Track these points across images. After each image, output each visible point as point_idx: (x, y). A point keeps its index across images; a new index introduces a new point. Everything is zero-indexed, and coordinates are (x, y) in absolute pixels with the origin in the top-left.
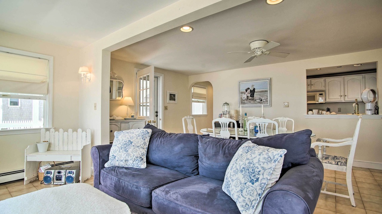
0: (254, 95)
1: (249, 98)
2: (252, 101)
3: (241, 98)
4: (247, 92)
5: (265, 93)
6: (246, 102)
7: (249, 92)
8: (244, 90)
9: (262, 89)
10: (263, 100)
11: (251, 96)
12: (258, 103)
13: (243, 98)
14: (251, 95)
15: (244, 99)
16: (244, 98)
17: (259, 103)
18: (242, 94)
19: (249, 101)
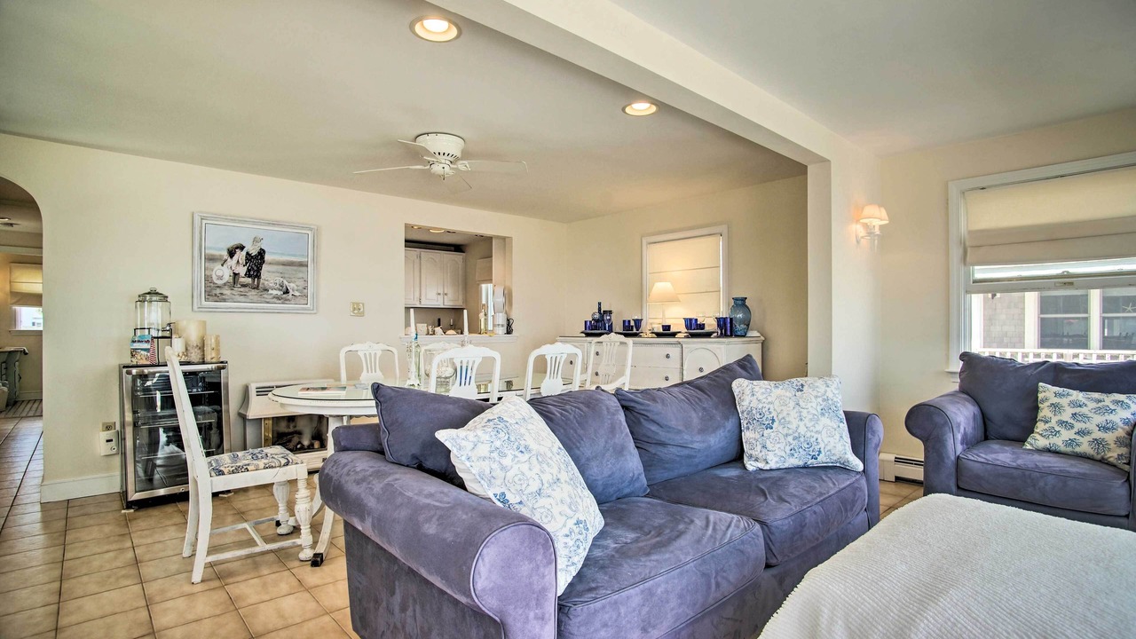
0: (262, 272)
1: (242, 280)
2: (254, 292)
3: (208, 279)
4: (236, 257)
5: (300, 271)
6: (227, 292)
7: (243, 260)
8: (222, 249)
9: (289, 255)
10: (291, 292)
11: (248, 275)
12: (275, 300)
13: (214, 277)
14: (249, 270)
15: (220, 282)
16: (220, 278)
17: (278, 298)
18: (210, 265)
19: (242, 289)
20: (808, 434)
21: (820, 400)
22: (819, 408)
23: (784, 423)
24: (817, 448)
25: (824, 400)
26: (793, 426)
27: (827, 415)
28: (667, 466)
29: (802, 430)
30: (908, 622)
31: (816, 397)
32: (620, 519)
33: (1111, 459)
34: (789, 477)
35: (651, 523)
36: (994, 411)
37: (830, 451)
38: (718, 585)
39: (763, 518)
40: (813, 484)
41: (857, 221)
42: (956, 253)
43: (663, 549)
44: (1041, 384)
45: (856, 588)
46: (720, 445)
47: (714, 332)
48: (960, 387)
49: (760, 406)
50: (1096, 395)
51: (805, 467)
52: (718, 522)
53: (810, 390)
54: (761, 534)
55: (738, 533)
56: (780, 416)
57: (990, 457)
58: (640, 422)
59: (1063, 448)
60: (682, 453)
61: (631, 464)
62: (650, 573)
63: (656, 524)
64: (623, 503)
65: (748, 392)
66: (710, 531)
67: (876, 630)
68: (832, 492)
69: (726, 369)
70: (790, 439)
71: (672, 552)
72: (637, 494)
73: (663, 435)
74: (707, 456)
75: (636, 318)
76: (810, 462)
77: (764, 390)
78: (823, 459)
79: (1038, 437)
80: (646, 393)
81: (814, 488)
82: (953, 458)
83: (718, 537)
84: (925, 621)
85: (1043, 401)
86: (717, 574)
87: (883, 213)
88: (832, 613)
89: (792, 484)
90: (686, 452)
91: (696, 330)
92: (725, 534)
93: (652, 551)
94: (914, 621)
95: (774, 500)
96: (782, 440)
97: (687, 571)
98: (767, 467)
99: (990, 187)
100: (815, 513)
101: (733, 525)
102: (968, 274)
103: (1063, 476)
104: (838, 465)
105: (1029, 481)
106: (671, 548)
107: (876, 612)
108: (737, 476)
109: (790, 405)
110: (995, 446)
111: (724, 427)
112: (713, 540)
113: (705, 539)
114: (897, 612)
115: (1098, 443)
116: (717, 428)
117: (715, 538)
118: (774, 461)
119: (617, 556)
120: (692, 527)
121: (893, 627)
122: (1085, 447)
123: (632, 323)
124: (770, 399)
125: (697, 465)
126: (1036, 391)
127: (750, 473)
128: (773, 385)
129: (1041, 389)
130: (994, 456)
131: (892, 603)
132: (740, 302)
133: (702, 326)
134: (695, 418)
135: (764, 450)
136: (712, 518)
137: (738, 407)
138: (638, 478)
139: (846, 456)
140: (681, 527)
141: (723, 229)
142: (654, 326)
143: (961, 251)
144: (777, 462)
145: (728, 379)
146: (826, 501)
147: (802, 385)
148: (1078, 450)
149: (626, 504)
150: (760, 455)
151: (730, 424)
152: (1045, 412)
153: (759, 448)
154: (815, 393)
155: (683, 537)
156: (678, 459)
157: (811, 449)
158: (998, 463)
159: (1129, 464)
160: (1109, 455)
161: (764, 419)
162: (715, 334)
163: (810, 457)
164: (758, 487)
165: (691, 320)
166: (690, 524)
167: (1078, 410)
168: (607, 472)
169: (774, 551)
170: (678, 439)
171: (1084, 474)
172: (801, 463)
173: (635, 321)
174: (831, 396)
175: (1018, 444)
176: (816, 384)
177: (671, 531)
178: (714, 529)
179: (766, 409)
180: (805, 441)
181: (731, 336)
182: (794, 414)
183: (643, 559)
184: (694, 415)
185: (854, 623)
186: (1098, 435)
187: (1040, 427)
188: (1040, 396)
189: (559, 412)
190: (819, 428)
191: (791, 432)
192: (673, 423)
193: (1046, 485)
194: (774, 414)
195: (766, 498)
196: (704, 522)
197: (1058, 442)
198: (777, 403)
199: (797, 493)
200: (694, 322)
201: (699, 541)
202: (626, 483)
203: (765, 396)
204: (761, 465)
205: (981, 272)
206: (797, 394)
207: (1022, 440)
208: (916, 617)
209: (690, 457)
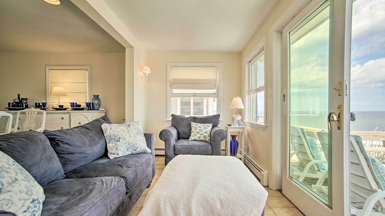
20: (133, 142)
21: (136, 130)
22: (136, 132)
23: (124, 139)
24: (136, 147)
25: (137, 130)
26: (128, 140)
27: (139, 134)
28: (74, 163)
29: (131, 141)
30: (190, 197)
31: (135, 129)
32: (53, 193)
33: (207, 141)
34: (127, 158)
35: (74, 189)
36: (181, 131)
37: (140, 147)
38: (111, 208)
39: (123, 175)
40: (137, 159)
41: (141, 71)
42: (169, 85)
43: (85, 200)
44: (192, 122)
45: (171, 191)
46: (99, 150)
47: (85, 108)
48: (171, 125)
49: (114, 133)
50: (203, 124)
51: (132, 154)
52: (107, 181)
53: (132, 126)
54: (124, 182)
55: (116, 183)
56: (122, 137)
57: (182, 144)
58: (58, 144)
59: (198, 139)
60: (82, 156)
61: (56, 165)
62: (80, 213)
63: (76, 190)
64: (52, 185)
65: (108, 128)
66: (105, 186)
67: (181, 203)
68: (144, 161)
69: (97, 120)
70: (127, 144)
71: (90, 200)
72: (59, 179)
73: (71, 149)
74: (93, 156)
75: (43, 102)
76: (134, 152)
77: (115, 127)
78: (138, 150)
79: (192, 137)
80: (61, 131)
81: (138, 161)
82: (173, 145)
83: (109, 187)
84: (195, 194)
85: (192, 127)
86: (110, 203)
87: (149, 69)
88: (165, 202)
89: (130, 161)
90: (84, 155)
91: (76, 107)
92: (111, 185)
93: (79, 203)
94: (192, 195)
95: (125, 167)
96: (124, 145)
97: (98, 206)
98: (118, 156)
99: (178, 66)
100: (140, 169)
101: (113, 181)
102: (172, 91)
103: (199, 146)
104: (143, 152)
105: (192, 149)
106: (89, 198)
107: (180, 197)
108: (107, 162)
109: (126, 132)
110: (182, 140)
111: (100, 143)
112: (107, 189)
113: (103, 190)
114: (186, 194)
115: (205, 136)
116: (97, 144)
117: (108, 188)
118: (121, 154)
119: (59, 211)
120: (96, 186)
121: (186, 200)
122: (202, 138)
123: (41, 104)
124: (118, 131)
125: (88, 160)
126: (190, 124)
127: (112, 160)
128: (119, 125)
129: (192, 124)
130: (183, 143)
131: (184, 192)
132: (96, 97)
133: (80, 106)
134: (87, 141)
135: (117, 150)
136: (104, 180)
137: (104, 135)
138: (60, 171)
139: (146, 148)
140: (91, 187)
141: (88, 68)
142: (53, 106)
143: (170, 84)
144: (122, 154)
145: (100, 124)
146: (143, 165)
147: (129, 125)
148: (201, 139)
149: (54, 184)
150: (115, 152)
151: (102, 142)
152: (193, 130)
153: (115, 149)
154: (134, 127)
155: (94, 191)
156: (80, 159)
157: (134, 147)
158: (184, 145)
159: (210, 141)
160: (207, 139)
161: (116, 138)
162: (85, 109)
163: (134, 150)
164: (117, 164)
165: (73, 103)
166: (94, 185)
167: (200, 129)
168: (42, 171)
169: (128, 187)
170: (80, 150)
171: (203, 145)
172: (131, 153)
173: (43, 104)
174: (139, 128)
175: (187, 139)
176: (134, 124)
177: (86, 190)
178: (106, 184)
179: (117, 134)
180: (132, 145)
181: (93, 110)
182: (127, 135)
183: (75, 208)
184: (86, 139)
185: (173, 203)
186: (205, 134)
187: (192, 134)
188: (192, 125)
189: (5, 144)
190: (136, 139)
191: (127, 142)
192: (77, 143)
193: (196, 149)
194: (120, 136)
195: (123, 168)
196: (101, 182)
197: (196, 138)
198: (121, 132)
199: (133, 164)
200: (75, 104)
201: (101, 191)
202: (54, 174)
203: (116, 129)
204: (116, 156)
205: (175, 91)
206: (128, 128)
207: (188, 138)
208: (192, 194)
209: (85, 157)
